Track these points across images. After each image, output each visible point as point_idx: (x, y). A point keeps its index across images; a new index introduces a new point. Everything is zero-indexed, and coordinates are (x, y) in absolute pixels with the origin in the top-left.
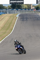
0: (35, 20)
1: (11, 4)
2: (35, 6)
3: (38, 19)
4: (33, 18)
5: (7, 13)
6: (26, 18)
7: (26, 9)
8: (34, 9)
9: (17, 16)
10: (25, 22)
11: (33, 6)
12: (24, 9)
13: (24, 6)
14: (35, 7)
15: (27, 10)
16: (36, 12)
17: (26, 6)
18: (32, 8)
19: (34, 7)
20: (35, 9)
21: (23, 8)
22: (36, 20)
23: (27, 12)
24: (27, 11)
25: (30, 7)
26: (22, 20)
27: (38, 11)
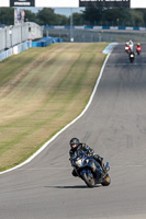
1: (83, 9)
5: (69, 41)
9: (105, 52)
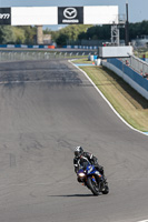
0: (52, 84)
2: (52, 33)
3: (63, 79)
4: (46, 78)
6: (22, 77)
7: (18, 44)
8: (49, 45)
10: (16, 91)
11: (45, 33)
12: (12, 43)
13: (11, 34)
14: (53, 37)
15: (24, 47)
16: (58, 53)
17: (21, 34)
18: (41, 40)
19: (48, 38)
20: (54, 44)
21: (8, 41)
22: (58, 83)
23: (24, 56)
24: (25, 52)
25: (35, 37)
26: (6, 85)
27: (64, 52)
